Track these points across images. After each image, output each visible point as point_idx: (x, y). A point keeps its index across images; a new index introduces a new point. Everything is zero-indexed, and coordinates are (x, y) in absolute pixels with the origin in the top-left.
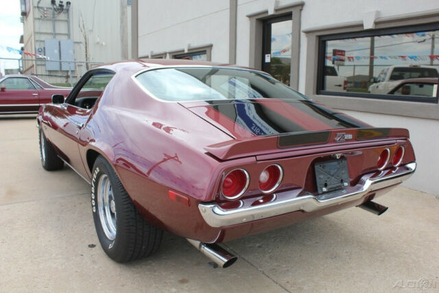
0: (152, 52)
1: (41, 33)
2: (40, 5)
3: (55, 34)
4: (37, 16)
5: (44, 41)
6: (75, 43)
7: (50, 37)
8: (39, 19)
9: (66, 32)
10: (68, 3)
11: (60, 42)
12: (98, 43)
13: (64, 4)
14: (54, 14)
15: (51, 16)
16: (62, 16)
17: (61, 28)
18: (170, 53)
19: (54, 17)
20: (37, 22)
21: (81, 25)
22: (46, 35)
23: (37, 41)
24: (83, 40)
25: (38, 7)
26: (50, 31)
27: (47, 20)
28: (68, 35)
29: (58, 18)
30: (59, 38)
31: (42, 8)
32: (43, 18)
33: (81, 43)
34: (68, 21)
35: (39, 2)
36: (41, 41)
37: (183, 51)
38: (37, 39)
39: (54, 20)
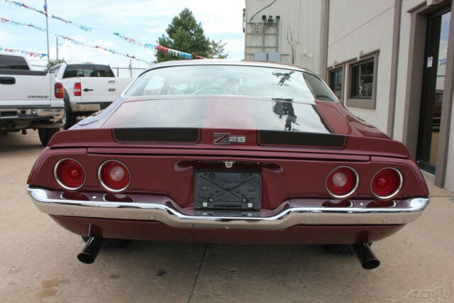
0: (336, 62)
1: (252, 47)
2: (252, 22)
3: (264, 48)
4: (249, 32)
5: (253, 54)
6: (282, 55)
7: (259, 50)
8: (251, 34)
9: (275, 45)
10: (278, 17)
11: (267, 55)
12: (305, 55)
13: (274, 18)
14: (264, 28)
15: (262, 31)
16: (272, 30)
17: (271, 41)
18: (348, 62)
19: (264, 32)
20: (249, 37)
21: (290, 38)
22: (256, 49)
23: (248, 54)
24: (290, 53)
25: (251, 23)
26: (260, 44)
27: (258, 34)
28: (277, 48)
29: (267, 32)
30: (267, 51)
31: (254, 24)
32: (254, 33)
33: (288, 55)
34: (277, 35)
35: (252, 19)
36: (251, 54)
37: (356, 59)
38: (248, 52)
39: (264, 34)
